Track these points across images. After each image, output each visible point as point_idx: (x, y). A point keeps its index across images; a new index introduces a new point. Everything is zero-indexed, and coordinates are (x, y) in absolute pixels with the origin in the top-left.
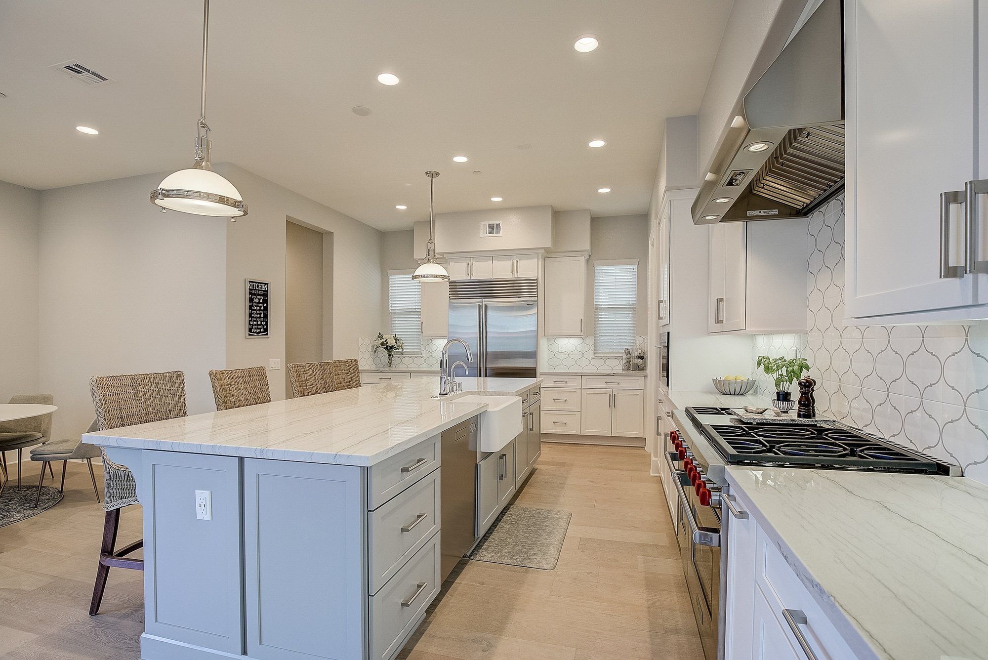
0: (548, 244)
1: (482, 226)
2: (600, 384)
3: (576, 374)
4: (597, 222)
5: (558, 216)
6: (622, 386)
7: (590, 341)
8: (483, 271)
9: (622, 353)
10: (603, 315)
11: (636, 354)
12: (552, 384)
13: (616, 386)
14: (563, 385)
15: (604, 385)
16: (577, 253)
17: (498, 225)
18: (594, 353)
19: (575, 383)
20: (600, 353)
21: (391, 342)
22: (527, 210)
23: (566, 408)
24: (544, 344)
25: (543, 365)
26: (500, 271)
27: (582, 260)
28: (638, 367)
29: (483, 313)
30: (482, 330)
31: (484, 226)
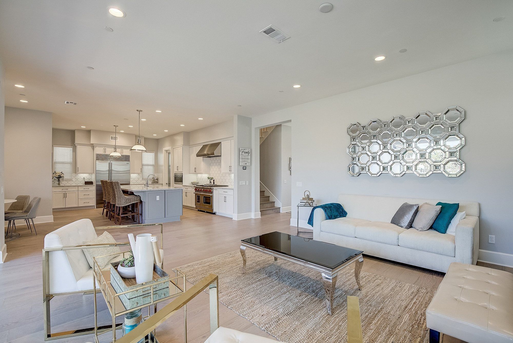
7: (141, 175)
10: (144, 167)
17: (117, 137)
18: (142, 178)
22: (127, 134)
29: (110, 165)
30: (110, 171)
31: (111, 137)
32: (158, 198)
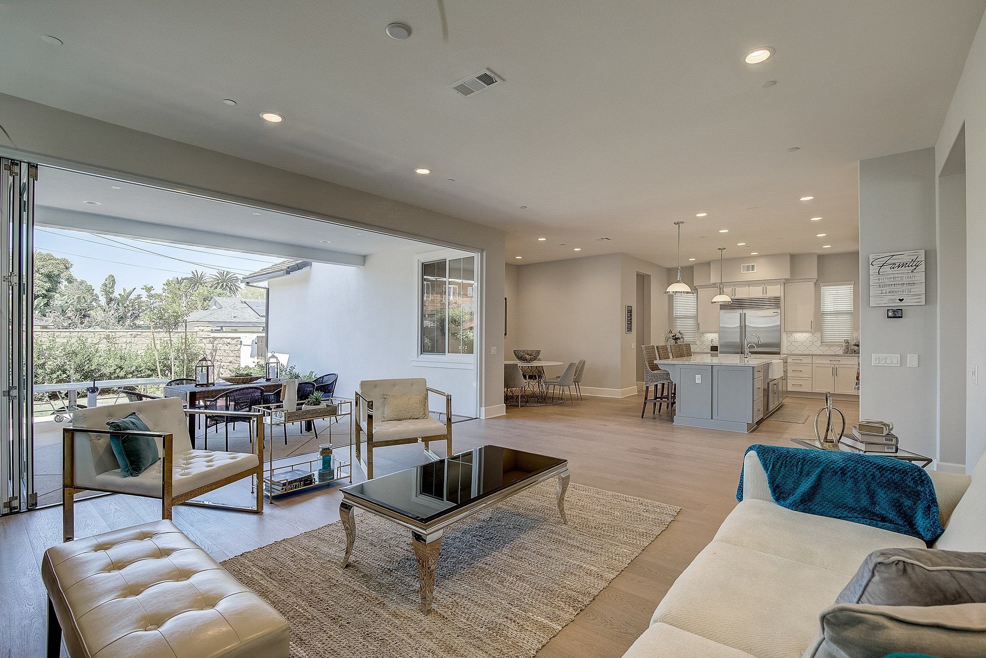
0: (788, 277)
1: (742, 267)
2: (826, 361)
3: (808, 355)
4: (822, 258)
5: (794, 259)
6: (842, 362)
7: (818, 335)
8: (742, 293)
9: (842, 342)
10: (828, 318)
11: (853, 343)
12: (792, 361)
13: (837, 363)
14: (799, 362)
15: (829, 362)
16: (808, 280)
17: (753, 266)
18: (822, 342)
19: (807, 360)
20: (826, 342)
21: (678, 335)
22: (772, 257)
23: (801, 376)
24: (784, 336)
25: (784, 349)
26: (756, 292)
27: (812, 284)
28: (855, 351)
29: (743, 318)
30: (743, 328)
31: (743, 266)
32: (698, 379)
